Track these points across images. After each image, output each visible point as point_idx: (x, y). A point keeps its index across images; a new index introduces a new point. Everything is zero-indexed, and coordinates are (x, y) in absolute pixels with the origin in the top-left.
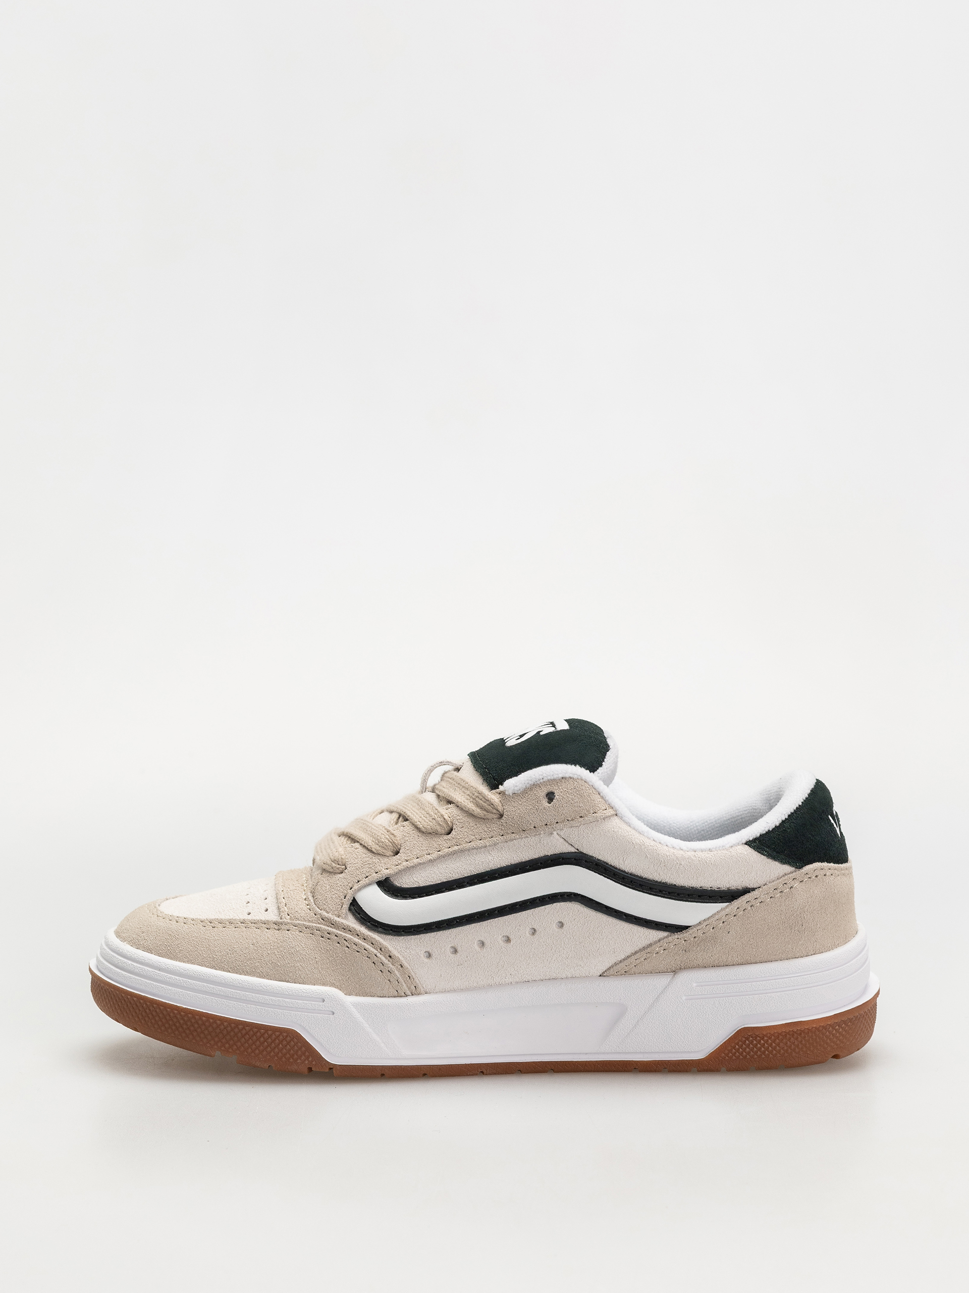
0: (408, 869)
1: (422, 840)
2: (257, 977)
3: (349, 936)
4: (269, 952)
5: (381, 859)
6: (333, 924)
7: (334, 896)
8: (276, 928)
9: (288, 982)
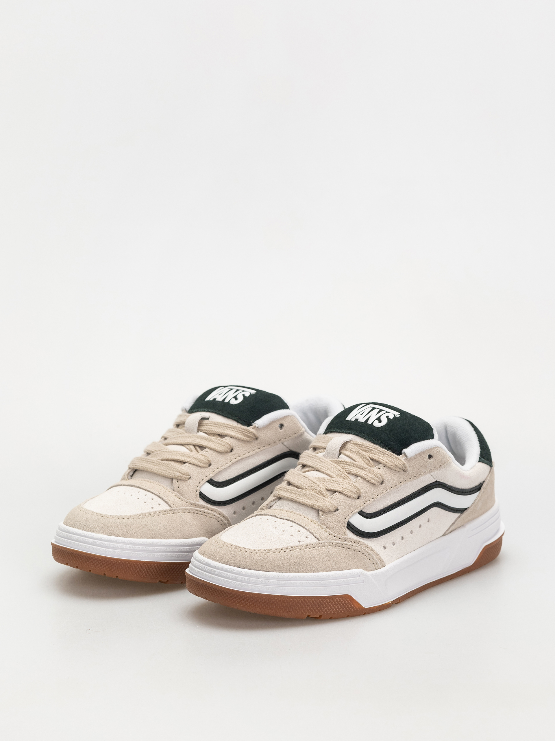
0: (220, 472)
1: (221, 457)
2: (174, 539)
3: (204, 510)
4: (176, 525)
5: (205, 469)
6: (196, 506)
7: (191, 492)
8: (173, 513)
9: (187, 538)
